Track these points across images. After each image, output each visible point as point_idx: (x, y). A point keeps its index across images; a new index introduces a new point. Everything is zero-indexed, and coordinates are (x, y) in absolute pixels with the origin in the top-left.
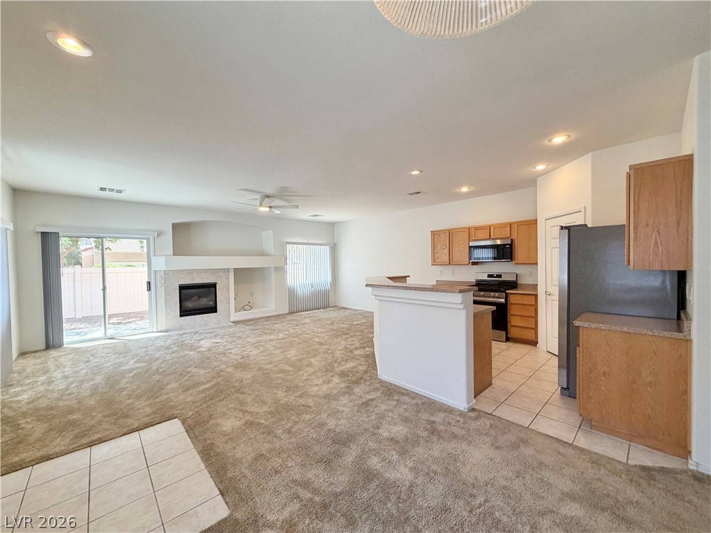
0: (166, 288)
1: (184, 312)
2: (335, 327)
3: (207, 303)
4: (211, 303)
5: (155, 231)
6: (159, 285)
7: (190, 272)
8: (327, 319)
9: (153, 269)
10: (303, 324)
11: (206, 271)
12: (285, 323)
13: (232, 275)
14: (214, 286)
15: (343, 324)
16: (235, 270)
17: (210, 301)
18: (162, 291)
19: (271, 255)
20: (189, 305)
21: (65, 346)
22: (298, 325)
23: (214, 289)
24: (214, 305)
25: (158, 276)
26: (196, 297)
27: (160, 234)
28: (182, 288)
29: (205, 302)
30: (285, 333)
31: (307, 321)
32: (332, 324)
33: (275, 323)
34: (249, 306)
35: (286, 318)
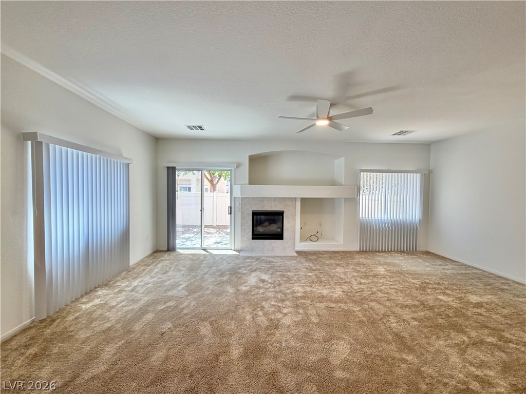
0: (242, 213)
1: (256, 236)
2: (430, 300)
3: (275, 229)
4: (279, 230)
5: (235, 163)
6: (237, 210)
7: (262, 199)
8: (415, 275)
9: (234, 196)
10: (374, 276)
11: (275, 199)
12: (351, 267)
13: (298, 204)
14: (281, 214)
15: (444, 294)
16: (302, 199)
17: (278, 228)
18: (239, 215)
19: (342, 185)
20: (260, 229)
21: (177, 250)
22: (366, 277)
23: (281, 217)
24: (281, 233)
25: (237, 203)
26: (267, 223)
27: (238, 166)
28: (255, 214)
29: (273, 228)
30: (345, 287)
31: (381, 270)
32: (423, 288)
33: (338, 265)
34: (315, 237)
35: (353, 258)
